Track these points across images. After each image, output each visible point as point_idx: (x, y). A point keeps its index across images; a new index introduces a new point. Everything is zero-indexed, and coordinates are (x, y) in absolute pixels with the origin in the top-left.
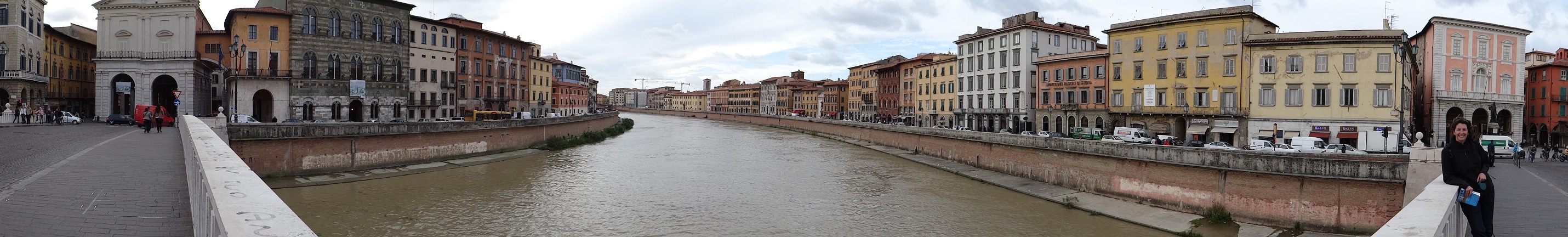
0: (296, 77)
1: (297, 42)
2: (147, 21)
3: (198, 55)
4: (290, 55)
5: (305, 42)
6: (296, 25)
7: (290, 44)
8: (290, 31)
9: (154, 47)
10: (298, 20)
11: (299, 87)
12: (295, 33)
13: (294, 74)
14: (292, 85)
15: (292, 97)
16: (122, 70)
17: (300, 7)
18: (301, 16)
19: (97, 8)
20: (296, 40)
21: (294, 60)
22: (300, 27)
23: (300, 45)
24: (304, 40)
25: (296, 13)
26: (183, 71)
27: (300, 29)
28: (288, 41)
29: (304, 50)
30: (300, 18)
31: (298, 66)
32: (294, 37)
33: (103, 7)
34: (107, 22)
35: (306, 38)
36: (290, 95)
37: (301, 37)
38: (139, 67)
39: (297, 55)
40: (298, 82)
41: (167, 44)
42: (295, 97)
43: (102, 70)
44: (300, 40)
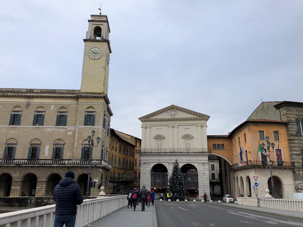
0: (298, 167)
1: (294, 142)
2: (176, 128)
3: (209, 150)
4: (291, 150)
5: (300, 142)
6: (291, 130)
7: (289, 143)
8: (288, 134)
9: (181, 145)
10: (292, 126)
11: (301, 174)
12: (292, 135)
13: (296, 164)
14: (296, 173)
15: (298, 182)
16: (159, 161)
17: (293, 118)
18: (294, 124)
19: (142, 121)
20: (294, 140)
21: (294, 154)
22: (295, 131)
23: (297, 143)
24: (299, 140)
25: (291, 121)
26: (201, 161)
27: (295, 133)
28: (287, 141)
29: (300, 147)
30: (293, 125)
31: (297, 159)
32: (292, 138)
33: (146, 120)
34: (148, 129)
35: (300, 138)
36: (295, 180)
37: (297, 138)
38: (171, 159)
39: (296, 151)
40: (299, 171)
41: (189, 143)
42: (299, 182)
43: (145, 161)
44: (297, 140)
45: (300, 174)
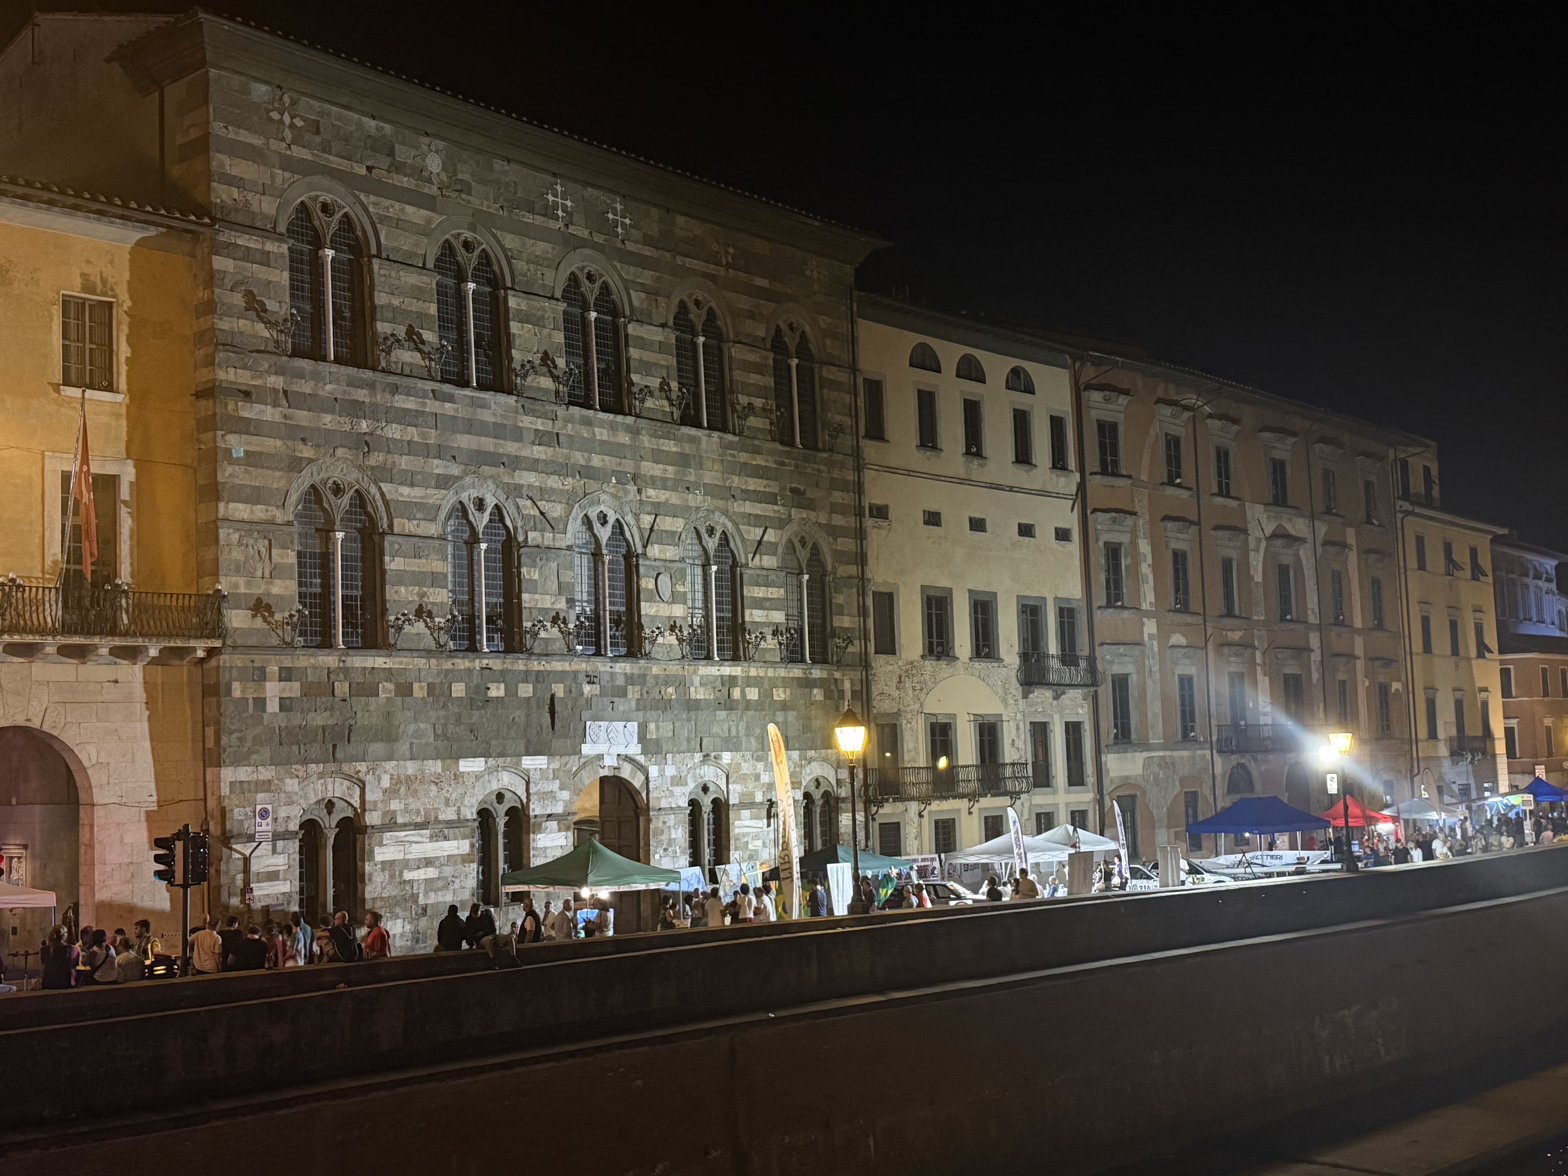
1: (250, 412)
4: (208, 491)
8: (200, 338)
10: (251, 268)
11: (273, 706)
13: (234, 618)
14: (229, 692)
15: (229, 774)
17: (265, 190)
20: (247, 395)
23: (271, 430)
27: (266, 331)
28: (187, 404)
29: (297, 465)
30: (265, 260)
31: (261, 569)
32: (231, 374)
36: (211, 757)
37: (276, 381)
39: (253, 496)
40: (261, 676)
42: (243, 773)
44: (275, 398)
45: (261, 703)
